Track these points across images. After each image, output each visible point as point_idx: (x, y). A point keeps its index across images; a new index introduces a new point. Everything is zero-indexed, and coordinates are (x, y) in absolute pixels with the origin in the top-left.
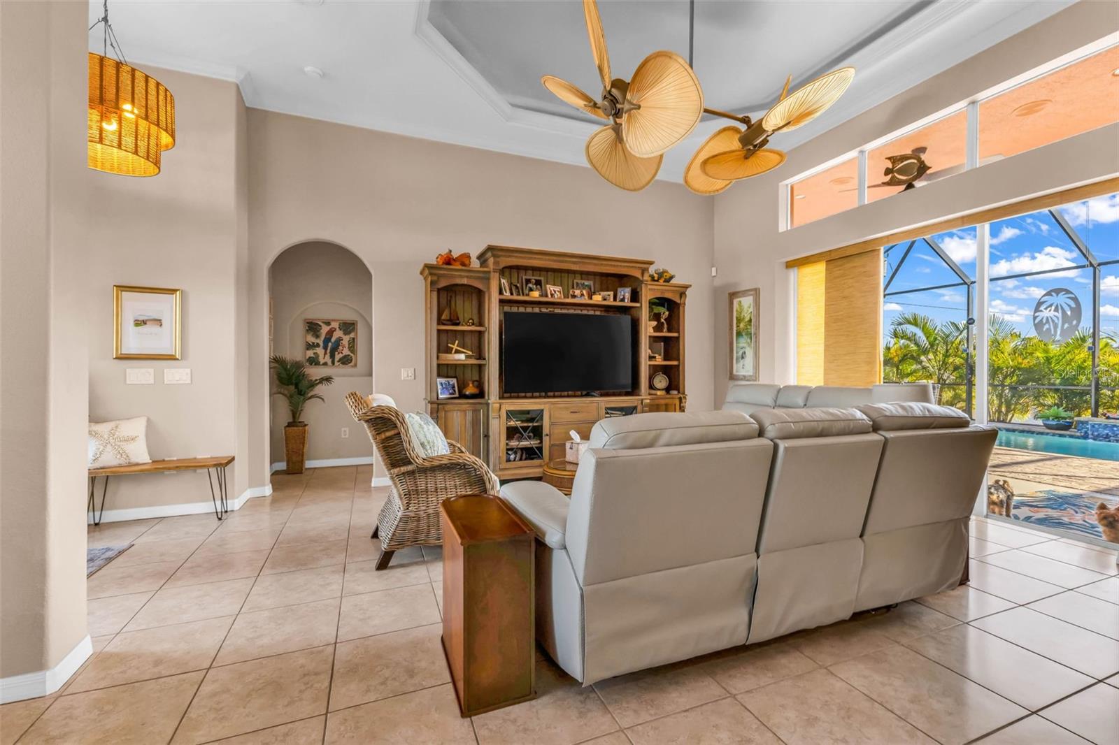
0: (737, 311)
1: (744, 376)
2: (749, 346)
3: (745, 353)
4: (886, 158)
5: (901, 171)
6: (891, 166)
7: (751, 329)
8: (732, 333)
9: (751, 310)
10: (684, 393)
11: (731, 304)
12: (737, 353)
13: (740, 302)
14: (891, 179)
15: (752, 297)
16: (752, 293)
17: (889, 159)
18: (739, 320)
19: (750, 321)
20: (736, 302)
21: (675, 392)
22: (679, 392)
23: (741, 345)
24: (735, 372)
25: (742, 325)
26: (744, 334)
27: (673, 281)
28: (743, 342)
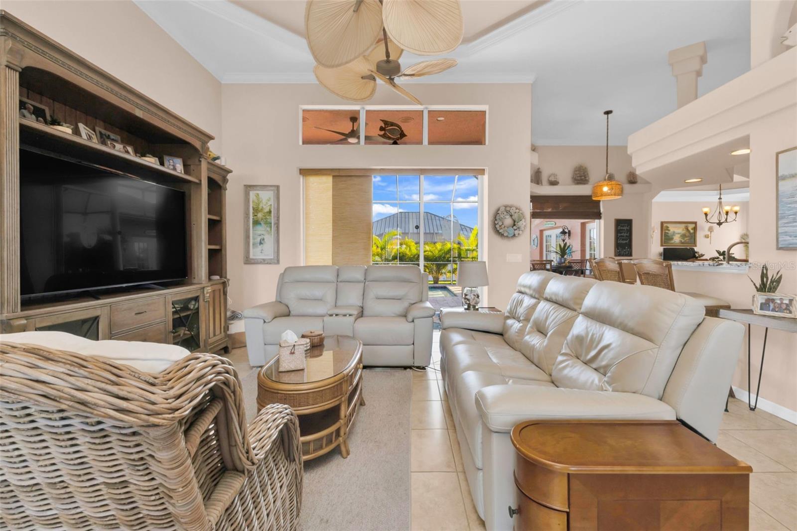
0: (253, 202)
1: (264, 260)
2: (269, 233)
3: (263, 239)
4: (381, 120)
5: (391, 131)
6: (384, 126)
7: (271, 219)
8: (248, 221)
9: (272, 202)
10: (226, 278)
11: (247, 195)
12: (254, 239)
13: (258, 194)
14: (384, 134)
15: (272, 192)
16: (272, 188)
17: (383, 121)
18: (256, 210)
19: (270, 212)
20: (252, 194)
21: (218, 277)
22: (221, 277)
23: (259, 232)
24: (251, 256)
25: (260, 215)
26: (261, 223)
27: (217, 162)
28: (261, 229)
